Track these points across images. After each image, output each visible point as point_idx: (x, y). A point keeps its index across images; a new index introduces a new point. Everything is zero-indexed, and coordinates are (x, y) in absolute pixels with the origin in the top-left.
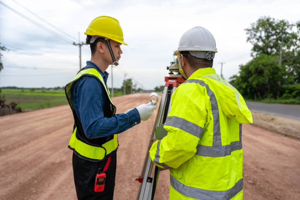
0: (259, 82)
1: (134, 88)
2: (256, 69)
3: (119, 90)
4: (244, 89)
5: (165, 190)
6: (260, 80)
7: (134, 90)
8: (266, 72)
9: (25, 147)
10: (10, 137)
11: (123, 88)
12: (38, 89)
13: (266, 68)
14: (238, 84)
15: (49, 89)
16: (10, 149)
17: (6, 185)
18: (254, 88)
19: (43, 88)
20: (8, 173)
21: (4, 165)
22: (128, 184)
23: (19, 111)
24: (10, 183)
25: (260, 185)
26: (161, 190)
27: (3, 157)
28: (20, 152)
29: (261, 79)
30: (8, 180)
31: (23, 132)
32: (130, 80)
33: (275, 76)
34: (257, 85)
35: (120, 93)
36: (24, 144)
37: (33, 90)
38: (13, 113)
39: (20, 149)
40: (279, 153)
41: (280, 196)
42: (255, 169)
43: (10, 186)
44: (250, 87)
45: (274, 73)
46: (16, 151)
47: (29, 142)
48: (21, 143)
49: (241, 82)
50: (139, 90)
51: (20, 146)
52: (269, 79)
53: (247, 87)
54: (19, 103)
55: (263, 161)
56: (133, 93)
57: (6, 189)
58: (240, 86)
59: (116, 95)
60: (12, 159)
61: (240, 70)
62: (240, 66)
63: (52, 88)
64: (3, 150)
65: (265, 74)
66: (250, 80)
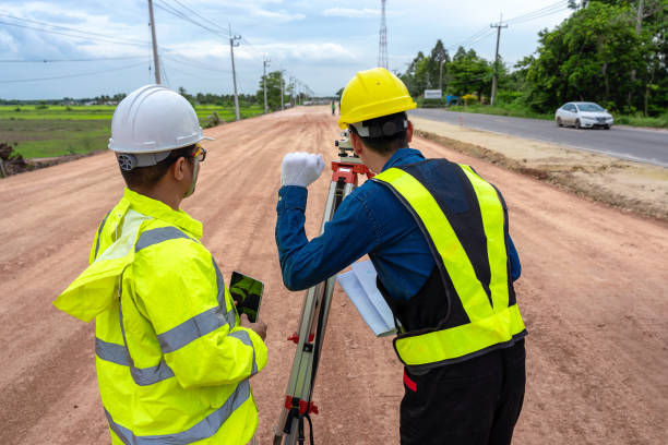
0: (585, 73)
1: (287, 93)
2: (581, 41)
3: (252, 100)
4: (548, 91)
5: (352, 343)
6: (587, 67)
7: (289, 99)
8: (604, 47)
9: (54, 259)
10: (14, 235)
11: (261, 93)
12: (56, 103)
13: (603, 38)
14: (536, 80)
15: (83, 101)
16: (22, 266)
17: (31, 345)
18: (573, 88)
19: (67, 100)
20: (29, 320)
21: (18, 302)
22: (279, 334)
23: (21, 166)
24: (40, 340)
25: (540, 325)
26: (344, 344)
27: (12, 285)
28: (46, 271)
29: (590, 67)
30: (34, 335)
31: (42, 223)
32: (278, 75)
33: (624, 57)
34: (580, 81)
35: (255, 106)
36: (51, 252)
37: (42, 105)
38: (8, 174)
39: (45, 263)
40: (594, 254)
41: (574, 347)
42: (537, 291)
43: (41, 347)
44: (562, 86)
45: (620, 51)
46: (37, 270)
47: (60, 246)
48: (43, 250)
49: (543, 75)
50: (301, 99)
51: (42, 256)
52: (610, 65)
53: (555, 86)
54: (16, 144)
55: (555, 275)
56: (286, 108)
57: (34, 354)
58: (540, 84)
59: (246, 112)
60: (32, 287)
61: (540, 45)
62: (541, 34)
63: (88, 100)
64: (7, 268)
65: (599, 55)
66: (564, 68)
